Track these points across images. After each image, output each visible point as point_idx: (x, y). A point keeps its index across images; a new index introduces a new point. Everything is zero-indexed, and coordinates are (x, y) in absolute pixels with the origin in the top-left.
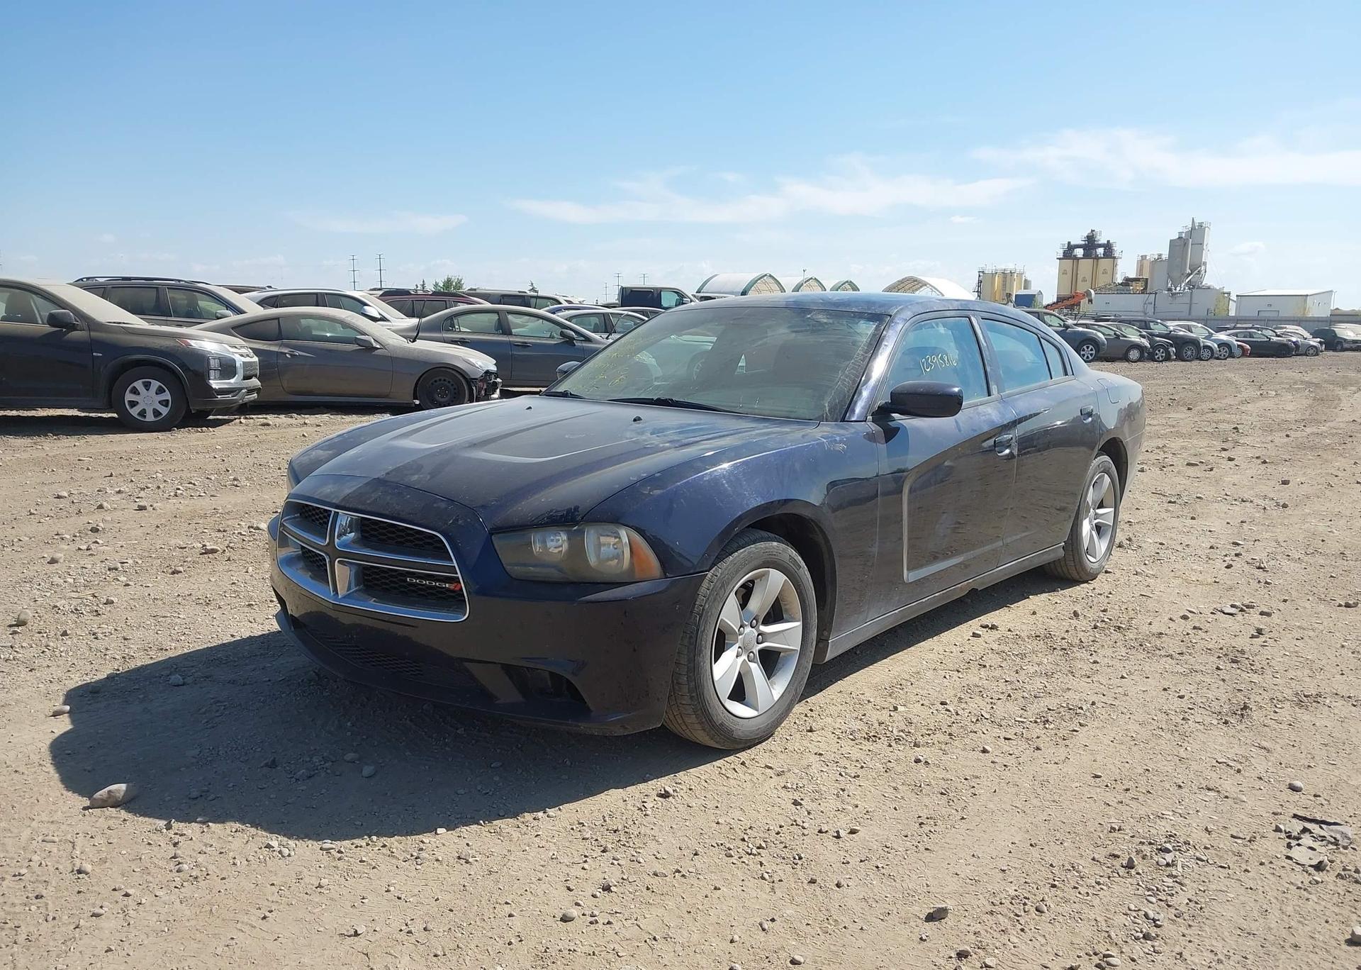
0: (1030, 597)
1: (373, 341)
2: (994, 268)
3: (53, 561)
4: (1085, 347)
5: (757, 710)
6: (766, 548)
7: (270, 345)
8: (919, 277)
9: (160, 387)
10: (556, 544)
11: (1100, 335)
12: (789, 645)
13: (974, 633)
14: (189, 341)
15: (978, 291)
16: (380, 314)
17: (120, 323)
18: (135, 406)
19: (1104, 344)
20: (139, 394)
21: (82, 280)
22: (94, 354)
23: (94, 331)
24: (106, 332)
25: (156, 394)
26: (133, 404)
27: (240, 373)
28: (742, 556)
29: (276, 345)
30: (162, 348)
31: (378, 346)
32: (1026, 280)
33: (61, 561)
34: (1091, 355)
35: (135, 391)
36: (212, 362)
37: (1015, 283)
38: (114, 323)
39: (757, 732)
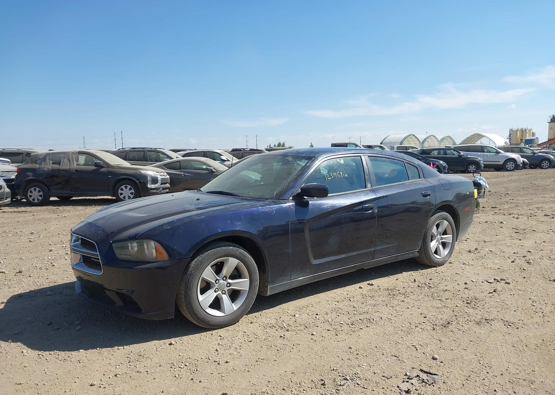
0: (403, 273)
1: (213, 169)
2: (517, 128)
3: (51, 251)
4: (544, 162)
5: (225, 314)
6: (226, 249)
7: (177, 171)
8: (481, 133)
9: (130, 188)
10: (134, 247)
11: (552, 157)
12: (242, 288)
13: (360, 287)
14: (141, 171)
15: (509, 138)
16: (227, 159)
17: (119, 165)
18: (122, 195)
19: (553, 160)
20: (123, 190)
21: (119, 149)
22: (109, 176)
23: (109, 168)
24: (113, 168)
25: (129, 190)
26: (121, 194)
27: (160, 182)
28: (212, 252)
29: (178, 171)
30: (131, 174)
31: (215, 171)
32: (533, 133)
33: (53, 250)
34: (547, 165)
35: (122, 190)
36: (149, 178)
37: (527, 134)
38: (116, 165)
39: (224, 322)
